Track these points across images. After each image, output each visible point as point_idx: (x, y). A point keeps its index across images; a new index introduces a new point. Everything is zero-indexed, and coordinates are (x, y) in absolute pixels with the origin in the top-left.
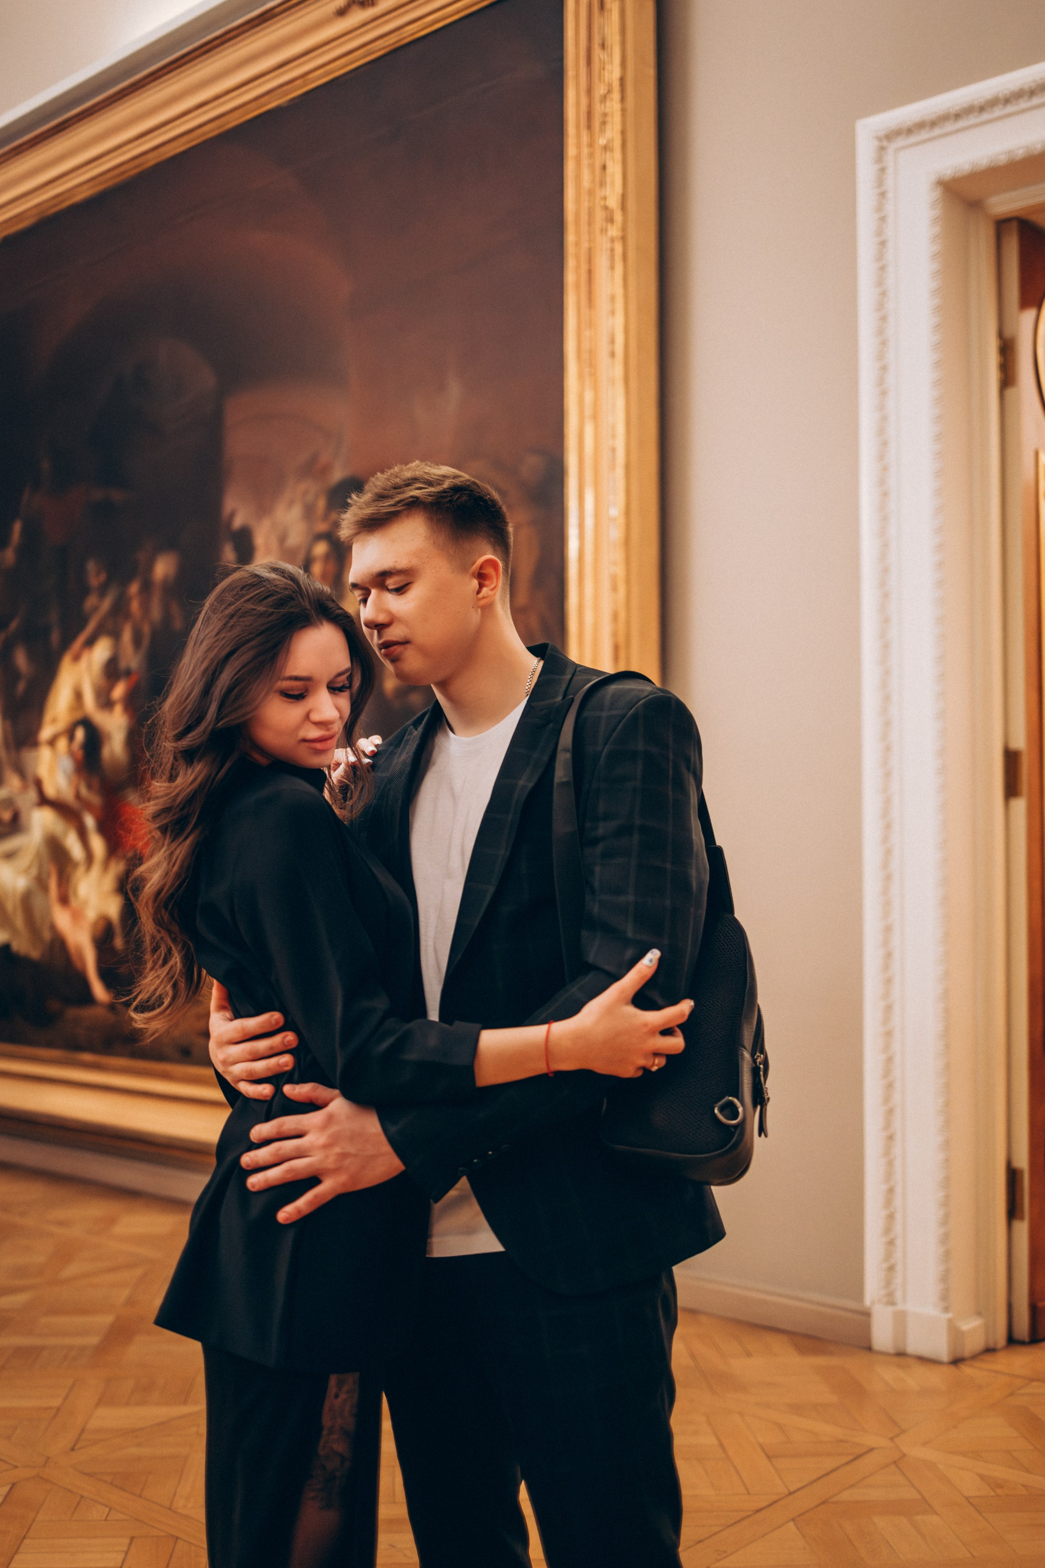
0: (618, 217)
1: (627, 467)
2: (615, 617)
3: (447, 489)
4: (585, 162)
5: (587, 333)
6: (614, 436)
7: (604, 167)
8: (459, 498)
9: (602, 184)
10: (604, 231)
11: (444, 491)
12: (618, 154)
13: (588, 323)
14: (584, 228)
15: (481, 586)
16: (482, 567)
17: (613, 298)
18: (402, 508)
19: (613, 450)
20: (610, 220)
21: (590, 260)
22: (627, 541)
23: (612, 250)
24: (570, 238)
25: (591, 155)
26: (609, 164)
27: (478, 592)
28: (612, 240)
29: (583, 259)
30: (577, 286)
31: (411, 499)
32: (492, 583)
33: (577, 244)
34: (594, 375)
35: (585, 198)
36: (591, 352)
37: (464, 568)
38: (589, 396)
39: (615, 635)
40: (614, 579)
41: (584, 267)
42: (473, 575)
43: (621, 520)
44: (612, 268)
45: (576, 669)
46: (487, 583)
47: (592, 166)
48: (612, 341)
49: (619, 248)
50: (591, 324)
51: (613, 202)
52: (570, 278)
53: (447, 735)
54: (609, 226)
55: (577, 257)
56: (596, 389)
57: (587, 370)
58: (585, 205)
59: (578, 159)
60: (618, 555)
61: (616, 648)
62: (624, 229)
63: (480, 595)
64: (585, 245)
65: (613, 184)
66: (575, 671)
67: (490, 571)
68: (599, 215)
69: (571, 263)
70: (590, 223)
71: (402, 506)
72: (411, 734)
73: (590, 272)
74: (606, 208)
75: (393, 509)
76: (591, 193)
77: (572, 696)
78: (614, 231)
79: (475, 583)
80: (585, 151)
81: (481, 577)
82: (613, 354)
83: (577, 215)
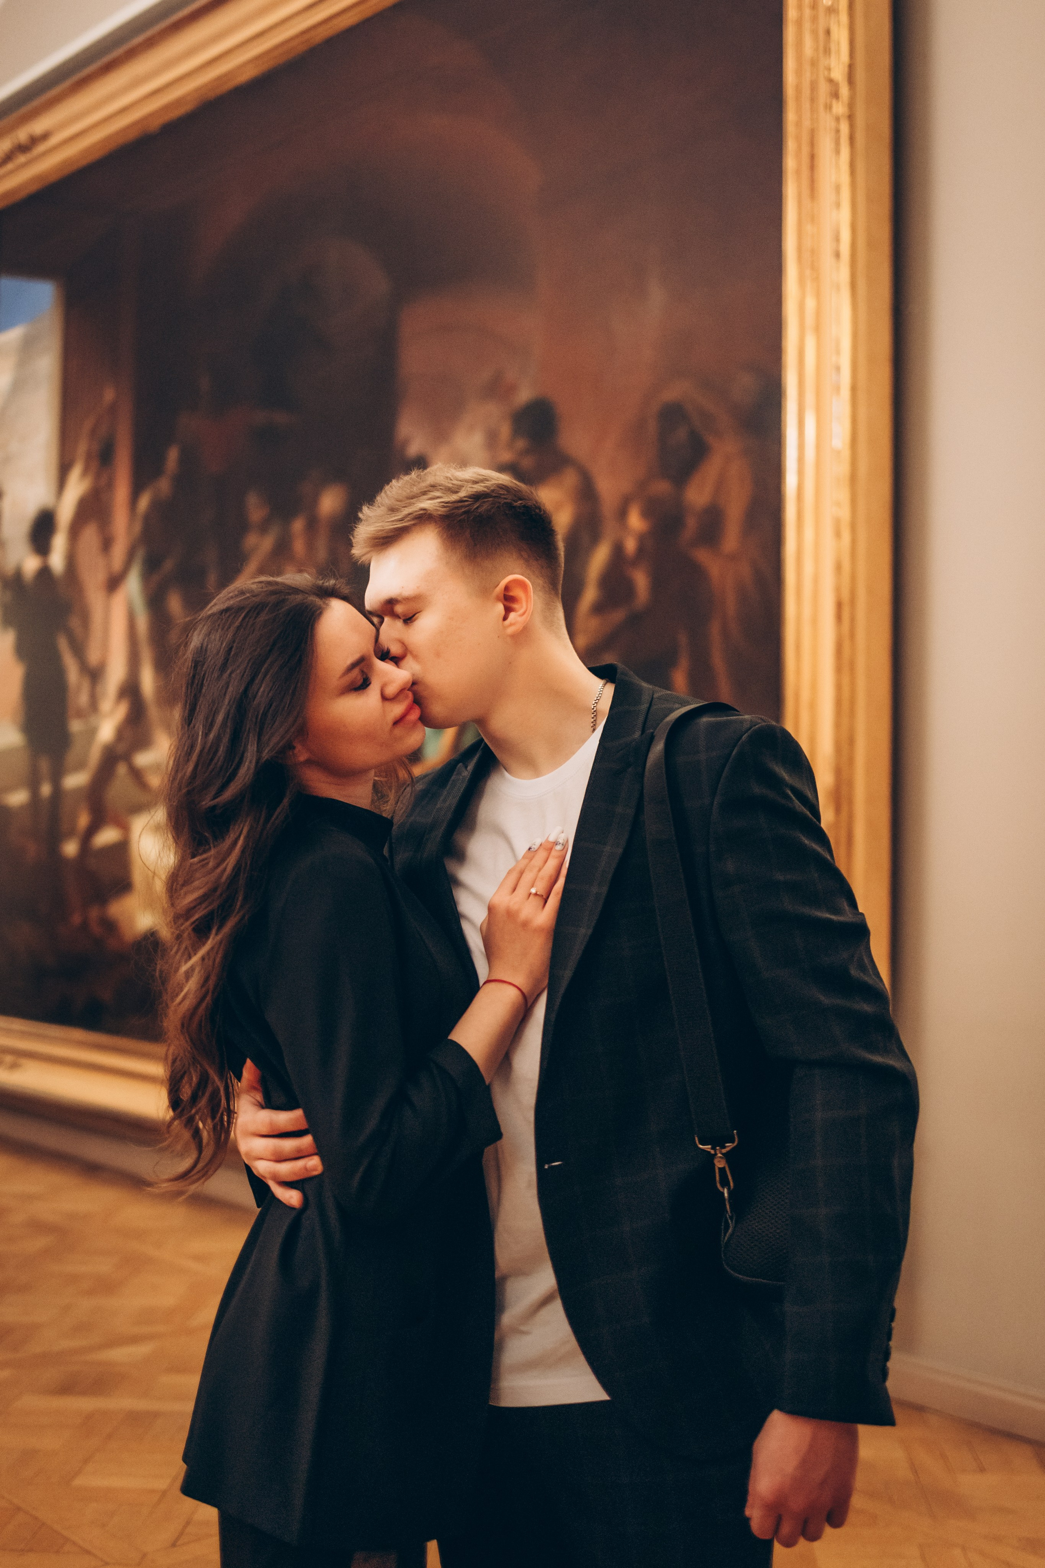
0: (844, 91)
1: (854, 389)
2: (838, 568)
3: (465, 497)
4: (807, 25)
5: (809, 228)
6: (838, 352)
7: (828, 32)
8: (477, 508)
9: (827, 51)
10: (828, 107)
11: (461, 501)
12: (844, 18)
13: (810, 217)
14: (806, 105)
15: (508, 610)
16: (507, 588)
17: (838, 189)
18: (410, 523)
19: (838, 369)
20: (836, 95)
21: (812, 144)
22: (853, 478)
23: (838, 131)
24: (790, 116)
25: (814, 19)
26: (834, 29)
27: (505, 618)
28: (838, 119)
29: (805, 138)
30: (798, 172)
31: (421, 512)
32: (522, 607)
33: (798, 124)
34: (817, 279)
35: (807, 67)
36: (814, 252)
37: (484, 592)
38: (810, 303)
39: (838, 590)
40: (837, 523)
41: (805, 150)
42: (498, 599)
43: (846, 454)
44: (837, 151)
45: (653, 695)
46: (515, 606)
47: (815, 32)
48: (837, 239)
49: (844, 128)
50: (814, 219)
51: (839, 73)
52: (790, 163)
53: (503, 776)
54: (834, 102)
55: (798, 139)
56: (818, 295)
57: (808, 272)
58: (807, 76)
59: (799, 23)
60: (844, 495)
61: (839, 606)
62: (851, 105)
63: (507, 622)
64: (807, 123)
65: (838, 52)
66: (652, 698)
67: (517, 592)
68: (823, 89)
69: (791, 146)
70: (813, 100)
71: (409, 521)
72: (459, 774)
73: (812, 157)
74: (831, 81)
75: (400, 525)
76: (814, 63)
77: (651, 731)
78: (840, 108)
79: (500, 608)
80: (807, 12)
81: (509, 600)
82: (837, 255)
83: (798, 89)
